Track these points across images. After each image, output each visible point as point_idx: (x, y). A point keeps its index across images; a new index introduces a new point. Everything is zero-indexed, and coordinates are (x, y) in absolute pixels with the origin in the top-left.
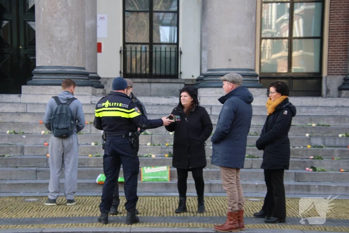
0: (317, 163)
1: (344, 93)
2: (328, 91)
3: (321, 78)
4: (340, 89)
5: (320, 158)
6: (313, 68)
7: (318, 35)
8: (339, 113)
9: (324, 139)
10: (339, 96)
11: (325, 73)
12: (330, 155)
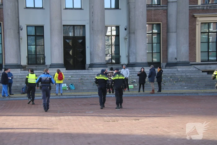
0: (164, 83)
1: (167, 67)
2: (163, 67)
3: (161, 63)
4: (166, 66)
5: (165, 82)
6: (159, 61)
7: (159, 52)
8: (168, 72)
9: (165, 78)
10: (166, 68)
11: (162, 62)
12: (167, 82)
